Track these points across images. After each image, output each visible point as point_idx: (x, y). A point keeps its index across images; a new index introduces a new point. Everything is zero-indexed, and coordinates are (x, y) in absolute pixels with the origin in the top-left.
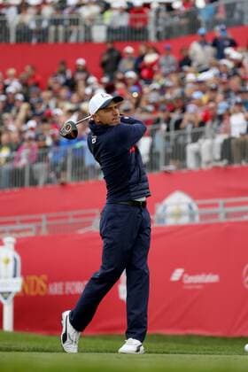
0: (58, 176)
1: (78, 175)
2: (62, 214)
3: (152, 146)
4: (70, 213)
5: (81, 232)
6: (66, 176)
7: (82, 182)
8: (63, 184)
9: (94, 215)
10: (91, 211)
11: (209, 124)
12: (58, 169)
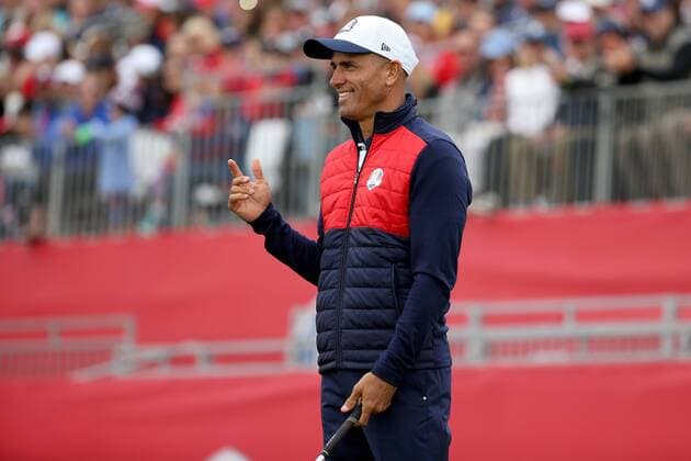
0: (23, 218)
1: (81, 217)
2: (28, 324)
3: (290, 149)
4: (53, 324)
5: (83, 376)
6: (44, 220)
7: (91, 240)
8: (37, 243)
9: (117, 332)
10: (111, 320)
11: (450, 94)
12: (25, 198)
